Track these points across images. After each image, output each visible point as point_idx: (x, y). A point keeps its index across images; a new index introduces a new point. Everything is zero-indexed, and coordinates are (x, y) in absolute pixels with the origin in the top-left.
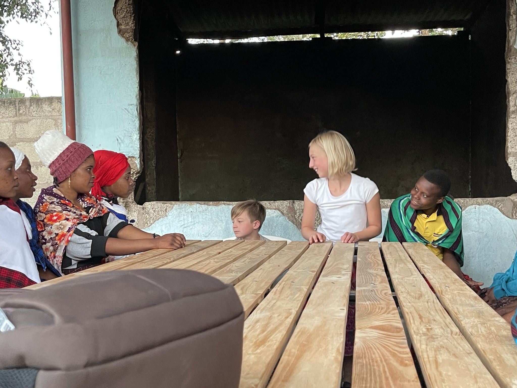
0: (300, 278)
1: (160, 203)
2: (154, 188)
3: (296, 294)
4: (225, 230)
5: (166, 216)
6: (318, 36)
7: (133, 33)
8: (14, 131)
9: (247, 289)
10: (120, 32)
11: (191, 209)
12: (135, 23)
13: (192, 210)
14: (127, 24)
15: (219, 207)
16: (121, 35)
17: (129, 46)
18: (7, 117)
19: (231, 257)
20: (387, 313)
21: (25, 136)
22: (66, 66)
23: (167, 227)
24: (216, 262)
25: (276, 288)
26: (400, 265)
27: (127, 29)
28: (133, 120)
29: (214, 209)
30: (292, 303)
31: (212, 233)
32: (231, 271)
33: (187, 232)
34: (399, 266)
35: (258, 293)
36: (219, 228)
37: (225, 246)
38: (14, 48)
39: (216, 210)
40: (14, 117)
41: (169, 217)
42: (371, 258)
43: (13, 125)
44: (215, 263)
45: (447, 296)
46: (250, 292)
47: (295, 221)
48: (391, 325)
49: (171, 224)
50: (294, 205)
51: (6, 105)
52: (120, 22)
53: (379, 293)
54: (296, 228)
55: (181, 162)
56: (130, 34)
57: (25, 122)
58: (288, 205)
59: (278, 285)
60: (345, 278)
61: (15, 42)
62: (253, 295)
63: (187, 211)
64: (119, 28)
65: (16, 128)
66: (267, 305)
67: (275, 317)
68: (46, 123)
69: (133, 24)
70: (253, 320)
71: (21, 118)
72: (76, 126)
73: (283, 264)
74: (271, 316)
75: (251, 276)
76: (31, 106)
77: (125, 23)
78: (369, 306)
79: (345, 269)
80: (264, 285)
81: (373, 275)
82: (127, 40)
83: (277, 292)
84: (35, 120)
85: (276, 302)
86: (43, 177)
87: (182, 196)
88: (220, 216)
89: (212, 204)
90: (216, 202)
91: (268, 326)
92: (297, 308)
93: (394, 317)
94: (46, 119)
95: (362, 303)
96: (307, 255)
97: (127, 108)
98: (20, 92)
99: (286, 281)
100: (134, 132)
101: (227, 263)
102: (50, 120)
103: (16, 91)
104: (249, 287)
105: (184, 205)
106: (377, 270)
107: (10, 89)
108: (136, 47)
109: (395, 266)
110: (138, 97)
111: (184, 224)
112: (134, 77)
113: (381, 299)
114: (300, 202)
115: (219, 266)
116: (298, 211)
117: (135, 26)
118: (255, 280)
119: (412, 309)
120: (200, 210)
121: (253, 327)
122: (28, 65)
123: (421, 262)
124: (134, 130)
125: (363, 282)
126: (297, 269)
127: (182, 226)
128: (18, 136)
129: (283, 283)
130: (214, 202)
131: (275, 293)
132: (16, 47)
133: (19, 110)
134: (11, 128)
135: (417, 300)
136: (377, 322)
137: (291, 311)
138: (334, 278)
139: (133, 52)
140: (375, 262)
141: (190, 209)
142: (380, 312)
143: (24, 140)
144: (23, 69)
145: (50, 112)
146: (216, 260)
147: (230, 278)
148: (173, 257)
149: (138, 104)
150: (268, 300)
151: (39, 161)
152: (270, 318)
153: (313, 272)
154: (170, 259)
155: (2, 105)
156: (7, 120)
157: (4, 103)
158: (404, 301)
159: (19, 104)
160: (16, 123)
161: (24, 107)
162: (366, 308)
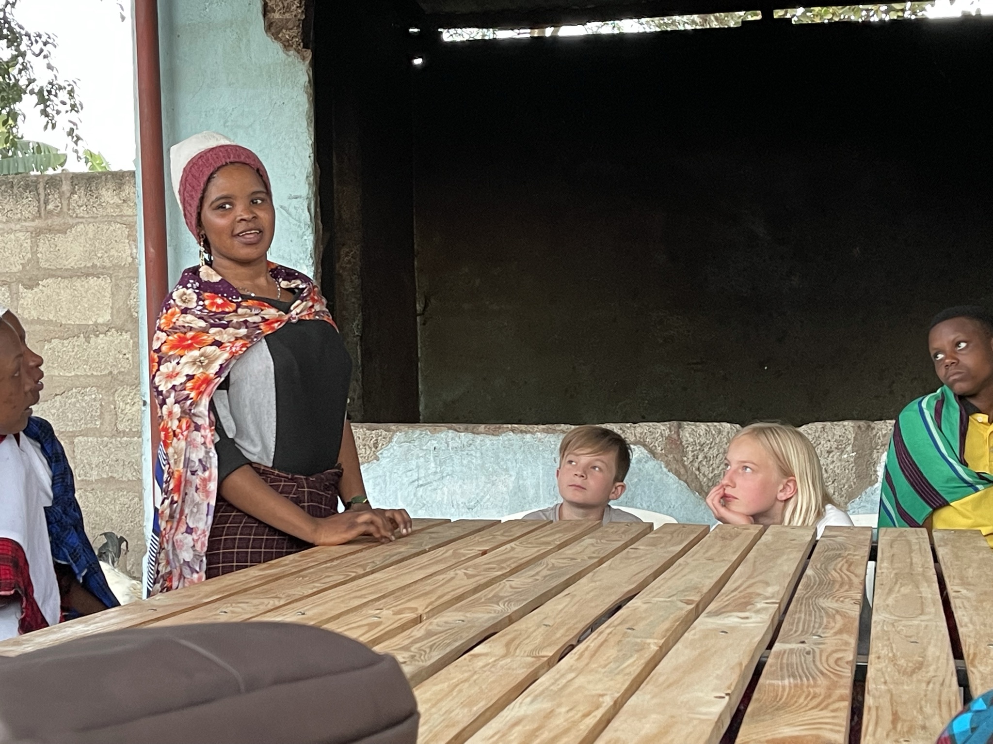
0: (652, 618)
1: (362, 428)
2: (358, 388)
3: (628, 659)
4: (515, 493)
5: (377, 459)
6: (756, 16)
7: (300, 30)
8: (34, 253)
9: (518, 645)
10: (270, 27)
11: (435, 443)
12: (305, 5)
13: (436, 445)
14: (287, 9)
15: (501, 438)
16: (273, 34)
17: (290, 59)
18: (19, 220)
19: (508, 563)
20: (818, 709)
21: (60, 264)
22: (146, 110)
23: (379, 484)
24: (469, 576)
25: (588, 643)
26: (902, 589)
27: (288, 20)
28: (301, 233)
29: (488, 442)
30: (612, 680)
31: (485, 500)
32: (497, 599)
33: (424, 496)
34: (899, 591)
35: (541, 654)
36: (502, 488)
37: (502, 535)
38: (37, 52)
39: (493, 444)
40: (33, 220)
41: (384, 462)
42: (841, 569)
43: (32, 237)
44: (465, 577)
45: (982, 668)
46: (525, 652)
47: (682, 471)
48: (818, 737)
49: (387, 478)
50: (681, 433)
51: (15, 190)
52: (270, 4)
53: (824, 658)
54: (685, 490)
55: (424, 324)
56: (293, 33)
57: (59, 231)
58: (667, 433)
59: (596, 636)
60: (759, 620)
61: (38, 39)
62: (530, 659)
63: (424, 448)
64: (269, 18)
65: (38, 246)
66: (553, 684)
67: (560, 713)
68: (109, 232)
69: (300, 7)
70: (508, 721)
71: (50, 222)
72: (169, 248)
73: (626, 583)
74: (552, 711)
75: (538, 614)
76: (73, 192)
77: (281, 6)
78: (787, 690)
79: (767, 598)
80: (563, 636)
81: (827, 613)
82: (287, 46)
83: (587, 654)
84: (82, 226)
85: (574, 678)
86: (101, 359)
87: (426, 407)
88: (503, 459)
89: (483, 431)
90: (493, 427)
91: (537, 734)
92: (618, 692)
93: (834, 717)
94: (109, 223)
95: (773, 682)
96: (690, 560)
97: (286, 205)
98: (57, 150)
99: (616, 626)
100: (301, 261)
101: (493, 579)
102: (118, 226)
103: (48, 149)
104: (524, 640)
105: (418, 432)
106: (842, 602)
107: (33, 142)
108: (307, 62)
109: (890, 591)
110: (311, 179)
111: (418, 480)
112: (303, 133)
113: (822, 673)
114: (696, 426)
115: (472, 587)
116: (690, 448)
117: (306, 12)
118: (547, 623)
119: (885, 702)
120: (455, 445)
121: (503, 735)
122: (71, 93)
123: (957, 581)
124: (302, 255)
125: (796, 632)
126: (654, 597)
127: (414, 481)
128: (43, 264)
129: (609, 631)
130: (488, 426)
131: (581, 655)
132: (42, 51)
133: (46, 203)
134: (27, 245)
135: (905, 678)
136: (788, 730)
137: (601, 699)
138: (732, 620)
139: (300, 73)
140: (846, 579)
141: (433, 442)
142: (806, 705)
143: (59, 273)
144: (56, 101)
145: (118, 206)
146: (470, 572)
147: (487, 616)
148: (373, 562)
149: (311, 195)
150: (558, 673)
151: (91, 323)
152: (550, 715)
153: (688, 603)
154: (364, 567)
155: (7, 192)
156: (18, 227)
157: (12, 187)
158: (874, 679)
159: (45, 189)
160: (38, 233)
161: (56, 196)
162: (777, 695)
